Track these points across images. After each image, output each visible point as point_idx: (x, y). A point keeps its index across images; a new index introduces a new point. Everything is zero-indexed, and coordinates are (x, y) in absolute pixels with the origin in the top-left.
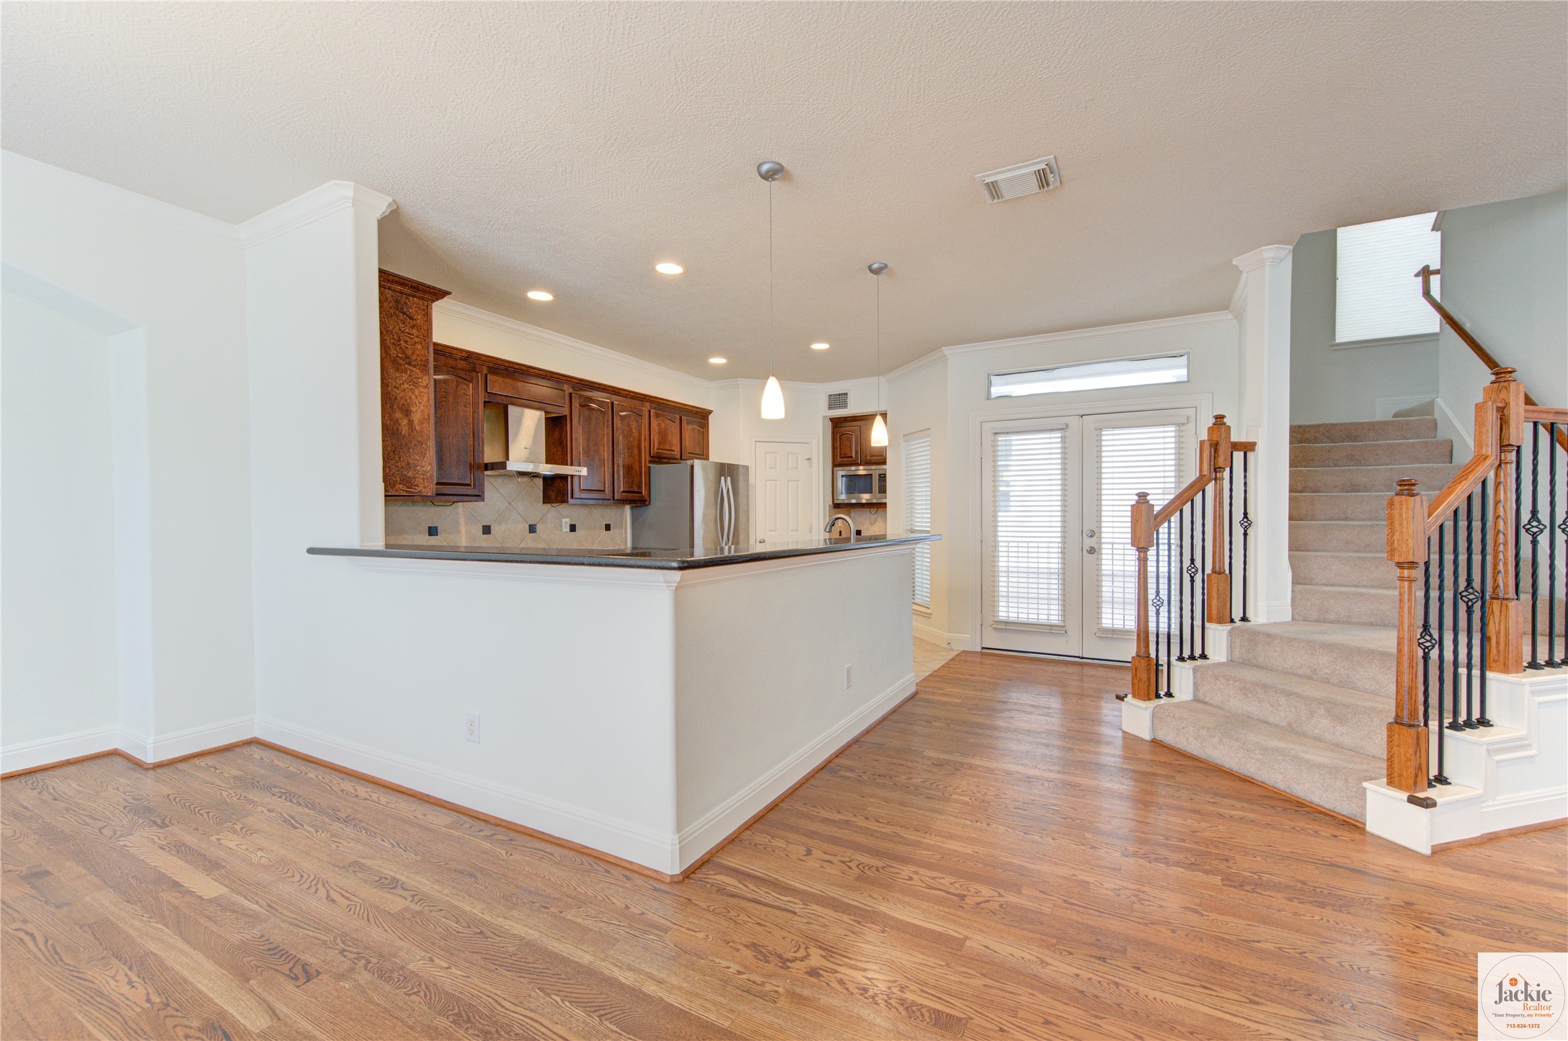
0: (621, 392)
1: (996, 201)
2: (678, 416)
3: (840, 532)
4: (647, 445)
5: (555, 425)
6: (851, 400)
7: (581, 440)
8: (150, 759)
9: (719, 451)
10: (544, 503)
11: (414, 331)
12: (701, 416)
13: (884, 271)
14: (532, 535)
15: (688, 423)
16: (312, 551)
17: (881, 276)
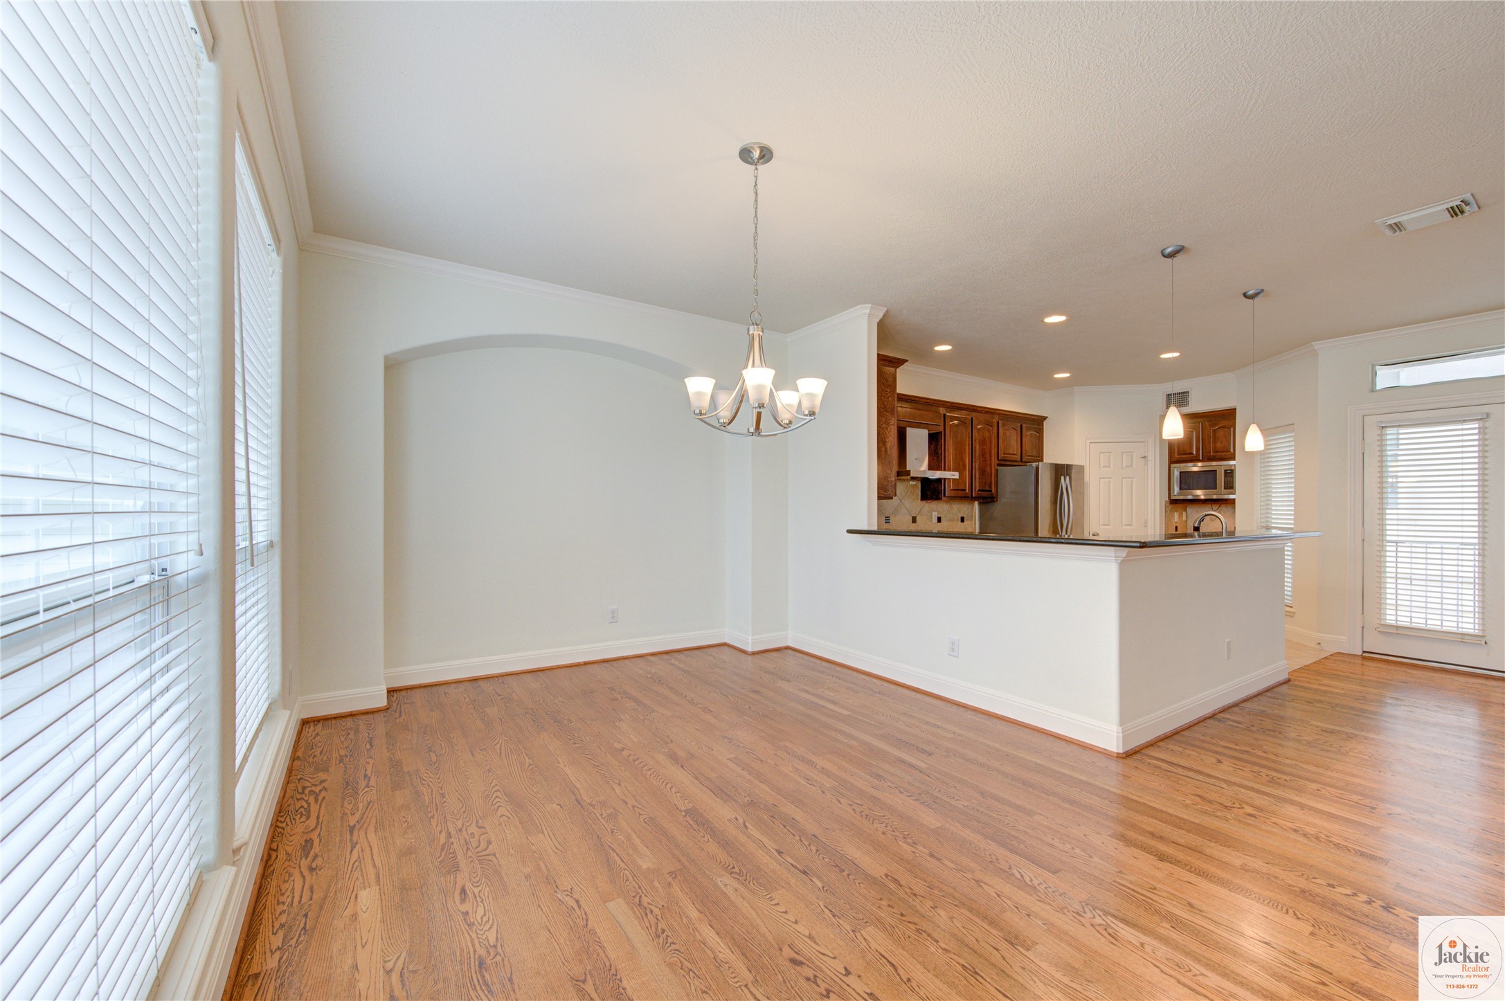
0: (979, 409)
1: (1398, 233)
2: (1019, 425)
3: (1176, 527)
4: (996, 450)
5: (934, 439)
6: (1192, 398)
7: (951, 451)
8: (750, 649)
9: (1054, 453)
10: (922, 499)
11: (888, 389)
12: (1036, 423)
13: (1261, 294)
14: (914, 524)
15: (1028, 429)
16: (850, 531)
17: (1256, 299)
